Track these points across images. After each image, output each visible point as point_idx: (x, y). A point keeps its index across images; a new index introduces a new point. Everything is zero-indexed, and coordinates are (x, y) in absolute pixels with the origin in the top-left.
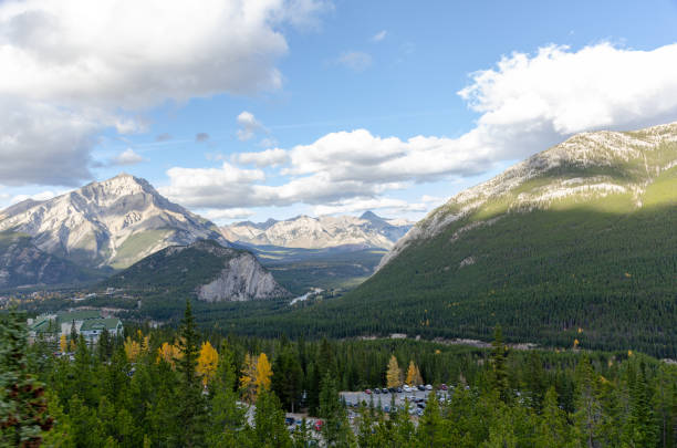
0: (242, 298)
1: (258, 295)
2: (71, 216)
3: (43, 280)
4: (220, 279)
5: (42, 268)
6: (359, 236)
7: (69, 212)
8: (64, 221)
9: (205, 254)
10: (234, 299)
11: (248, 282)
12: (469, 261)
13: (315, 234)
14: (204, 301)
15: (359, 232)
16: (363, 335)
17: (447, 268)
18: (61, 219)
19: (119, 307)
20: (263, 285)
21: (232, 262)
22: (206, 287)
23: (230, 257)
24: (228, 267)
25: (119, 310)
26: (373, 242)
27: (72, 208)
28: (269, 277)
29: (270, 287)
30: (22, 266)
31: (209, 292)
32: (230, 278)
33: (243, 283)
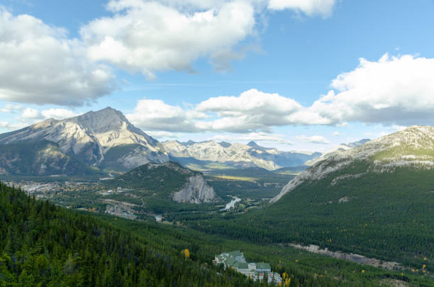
0: (197, 202)
1: (205, 201)
2: (78, 131)
3: (65, 172)
4: (185, 189)
5: (65, 165)
6: (247, 158)
7: (77, 129)
8: (73, 135)
9: (173, 171)
10: (192, 202)
11: (200, 192)
12: (344, 200)
13: (219, 153)
14: (176, 202)
15: (247, 155)
16: (293, 243)
17: (331, 202)
18: (72, 133)
19: (132, 203)
20: (208, 194)
21: (191, 179)
22: (177, 193)
23: (189, 176)
24: (189, 181)
25: (133, 205)
26: (255, 163)
27: (78, 126)
28: (212, 190)
29: (212, 196)
30: (54, 163)
31: (179, 196)
32: (190, 189)
33: (197, 192)
